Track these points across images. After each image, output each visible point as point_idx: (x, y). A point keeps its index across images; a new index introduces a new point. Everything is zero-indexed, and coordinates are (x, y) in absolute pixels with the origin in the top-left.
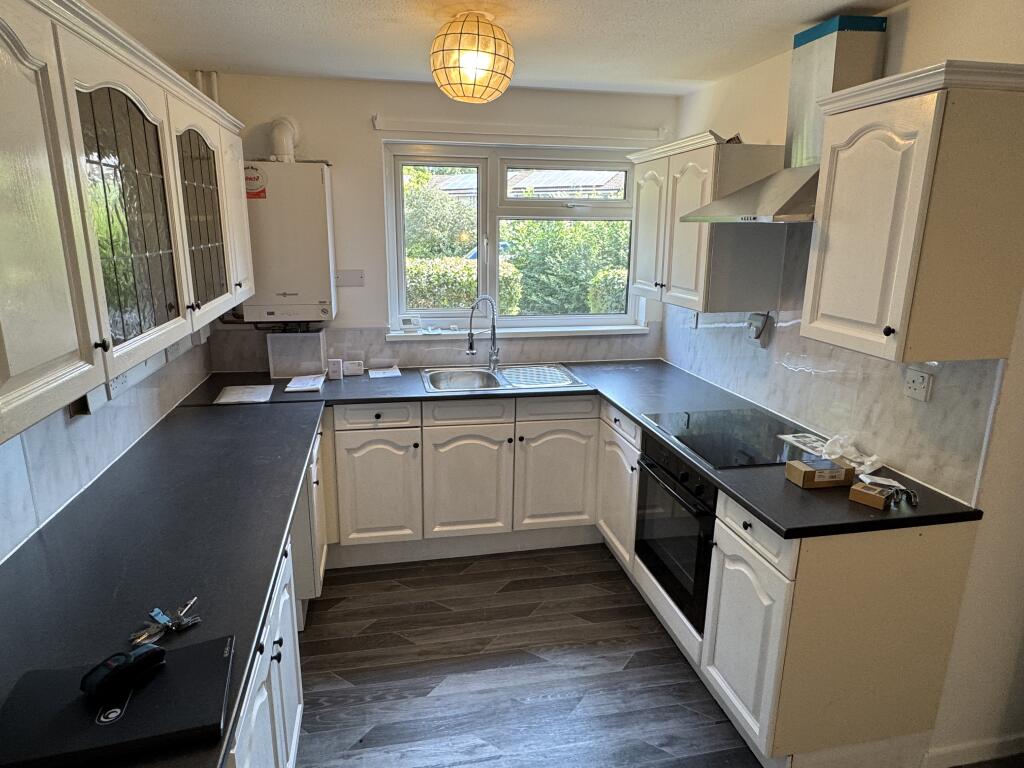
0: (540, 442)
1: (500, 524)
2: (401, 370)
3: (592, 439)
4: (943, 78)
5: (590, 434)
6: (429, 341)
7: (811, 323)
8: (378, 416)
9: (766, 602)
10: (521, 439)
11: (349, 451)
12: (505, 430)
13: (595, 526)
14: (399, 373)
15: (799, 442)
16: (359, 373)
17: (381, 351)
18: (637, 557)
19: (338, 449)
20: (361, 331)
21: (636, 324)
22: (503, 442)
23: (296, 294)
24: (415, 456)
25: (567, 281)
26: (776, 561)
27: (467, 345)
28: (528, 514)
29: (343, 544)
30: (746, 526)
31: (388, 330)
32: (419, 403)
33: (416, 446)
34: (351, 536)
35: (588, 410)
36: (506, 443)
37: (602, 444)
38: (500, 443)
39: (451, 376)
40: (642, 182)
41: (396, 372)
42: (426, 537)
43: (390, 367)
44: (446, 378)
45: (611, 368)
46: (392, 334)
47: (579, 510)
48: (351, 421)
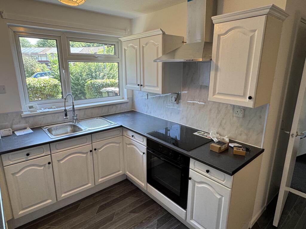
0: (102, 149)
1: (90, 185)
2: (32, 129)
3: (121, 144)
4: (269, 10)
5: (120, 142)
6: (44, 114)
7: (213, 96)
8: (28, 155)
9: (219, 197)
10: (95, 149)
11: (13, 174)
12: (88, 147)
13: (124, 174)
14: (31, 131)
15: (200, 134)
16: (10, 134)
17: (20, 122)
18: (148, 184)
19: (6, 175)
20: (7, 114)
21: (123, 99)
22: (88, 152)
24: (49, 168)
25: (75, 84)
26: (223, 183)
27: (64, 115)
28: (101, 177)
29: (15, 218)
30: (208, 171)
31: (22, 112)
32: (49, 144)
33: (49, 163)
34: (20, 213)
35: (119, 133)
36: (89, 153)
37: (125, 144)
38: (87, 153)
39: (57, 129)
40: (126, 48)
41: (30, 131)
42: (58, 200)
43: (25, 128)
44: (54, 130)
45: (120, 116)
46: (25, 113)
47: (119, 170)
48: (12, 160)
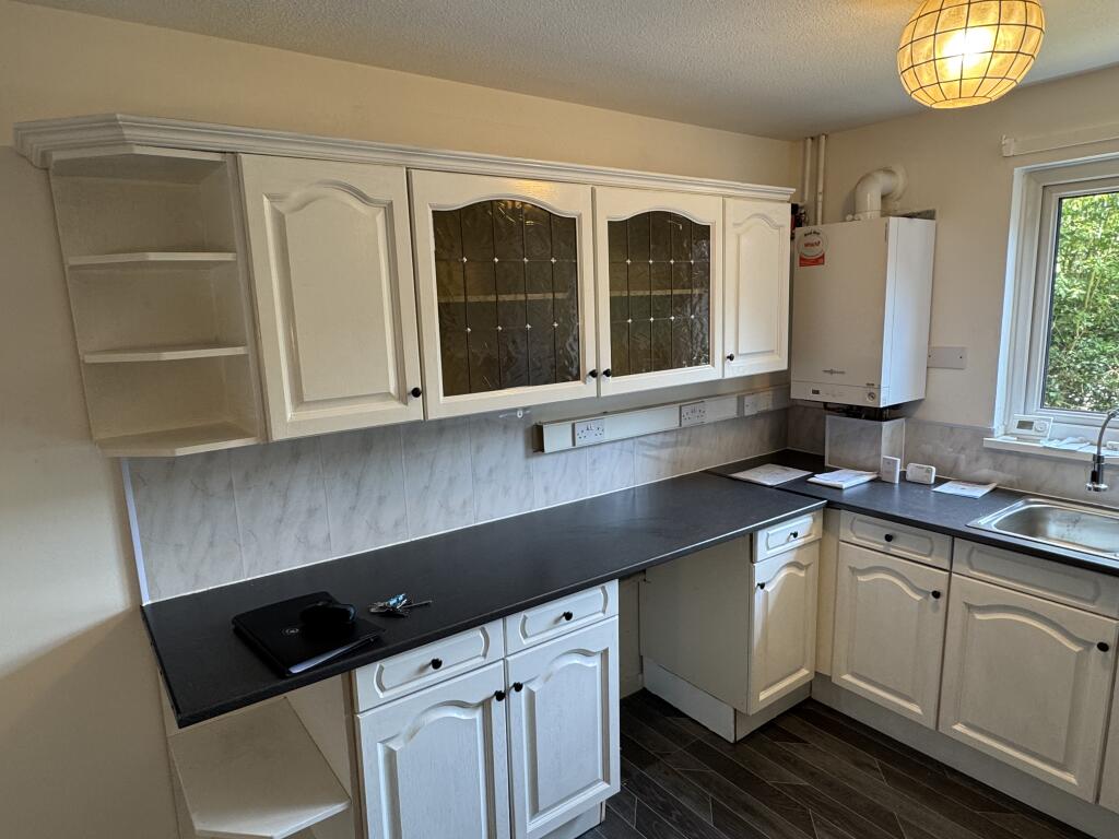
1: (1072, 779)
8: (889, 538)
11: (853, 570)
14: (982, 494)
17: (977, 460)
19: (840, 563)
22: (1089, 644)
23: (843, 373)
24: (936, 608)
31: (990, 432)
32: (949, 538)
33: (937, 595)
34: (845, 677)
36: (1096, 650)
38: (1084, 644)
42: (942, 729)
46: (997, 438)
48: (858, 534)
